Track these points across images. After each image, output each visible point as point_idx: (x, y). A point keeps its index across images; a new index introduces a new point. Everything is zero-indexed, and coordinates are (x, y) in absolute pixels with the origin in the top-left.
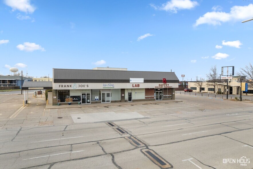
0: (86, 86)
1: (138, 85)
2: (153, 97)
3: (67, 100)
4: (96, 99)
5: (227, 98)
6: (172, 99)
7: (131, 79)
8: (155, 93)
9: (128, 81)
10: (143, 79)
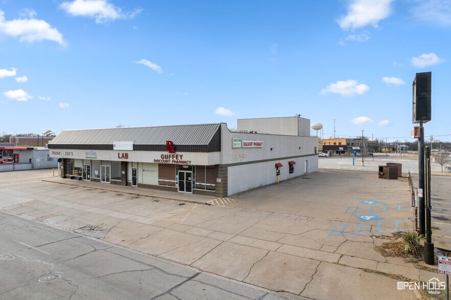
1: (126, 154)
2: (174, 184)
4: (96, 175)
6: (214, 195)
7: (115, 143)
8: (177, 174)
9: (110, 147)
10: (131, 143)
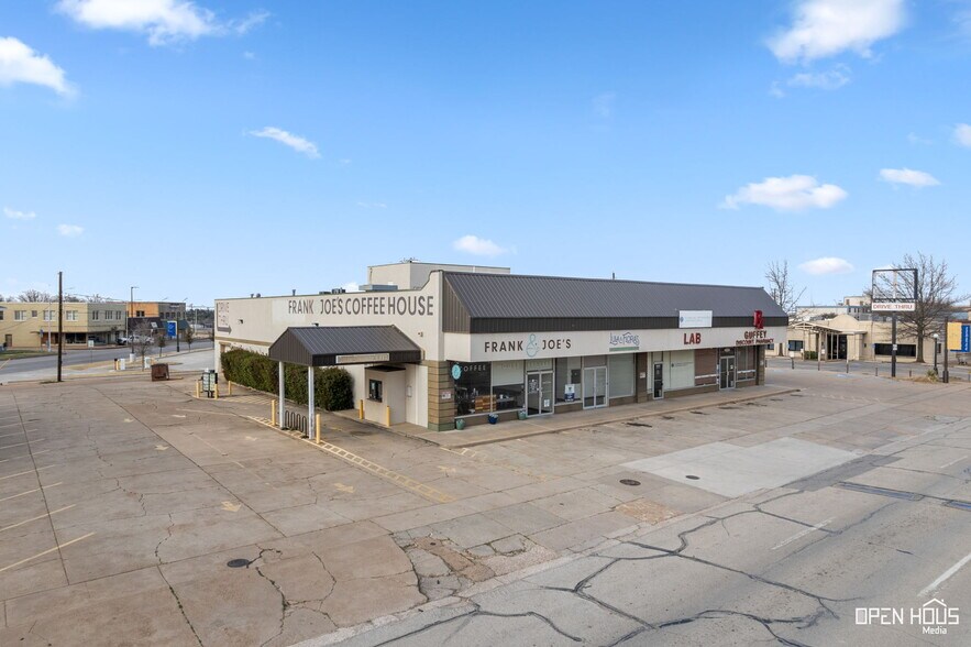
0: (563, 345)
1: (697, 334)
2: (714, 380)
3: (480, 405)
4: (566, 396)
5: (894, 375)
6: (757, 384)
7: (683, 314)
9: (672, 322)
10: (708, 314)
